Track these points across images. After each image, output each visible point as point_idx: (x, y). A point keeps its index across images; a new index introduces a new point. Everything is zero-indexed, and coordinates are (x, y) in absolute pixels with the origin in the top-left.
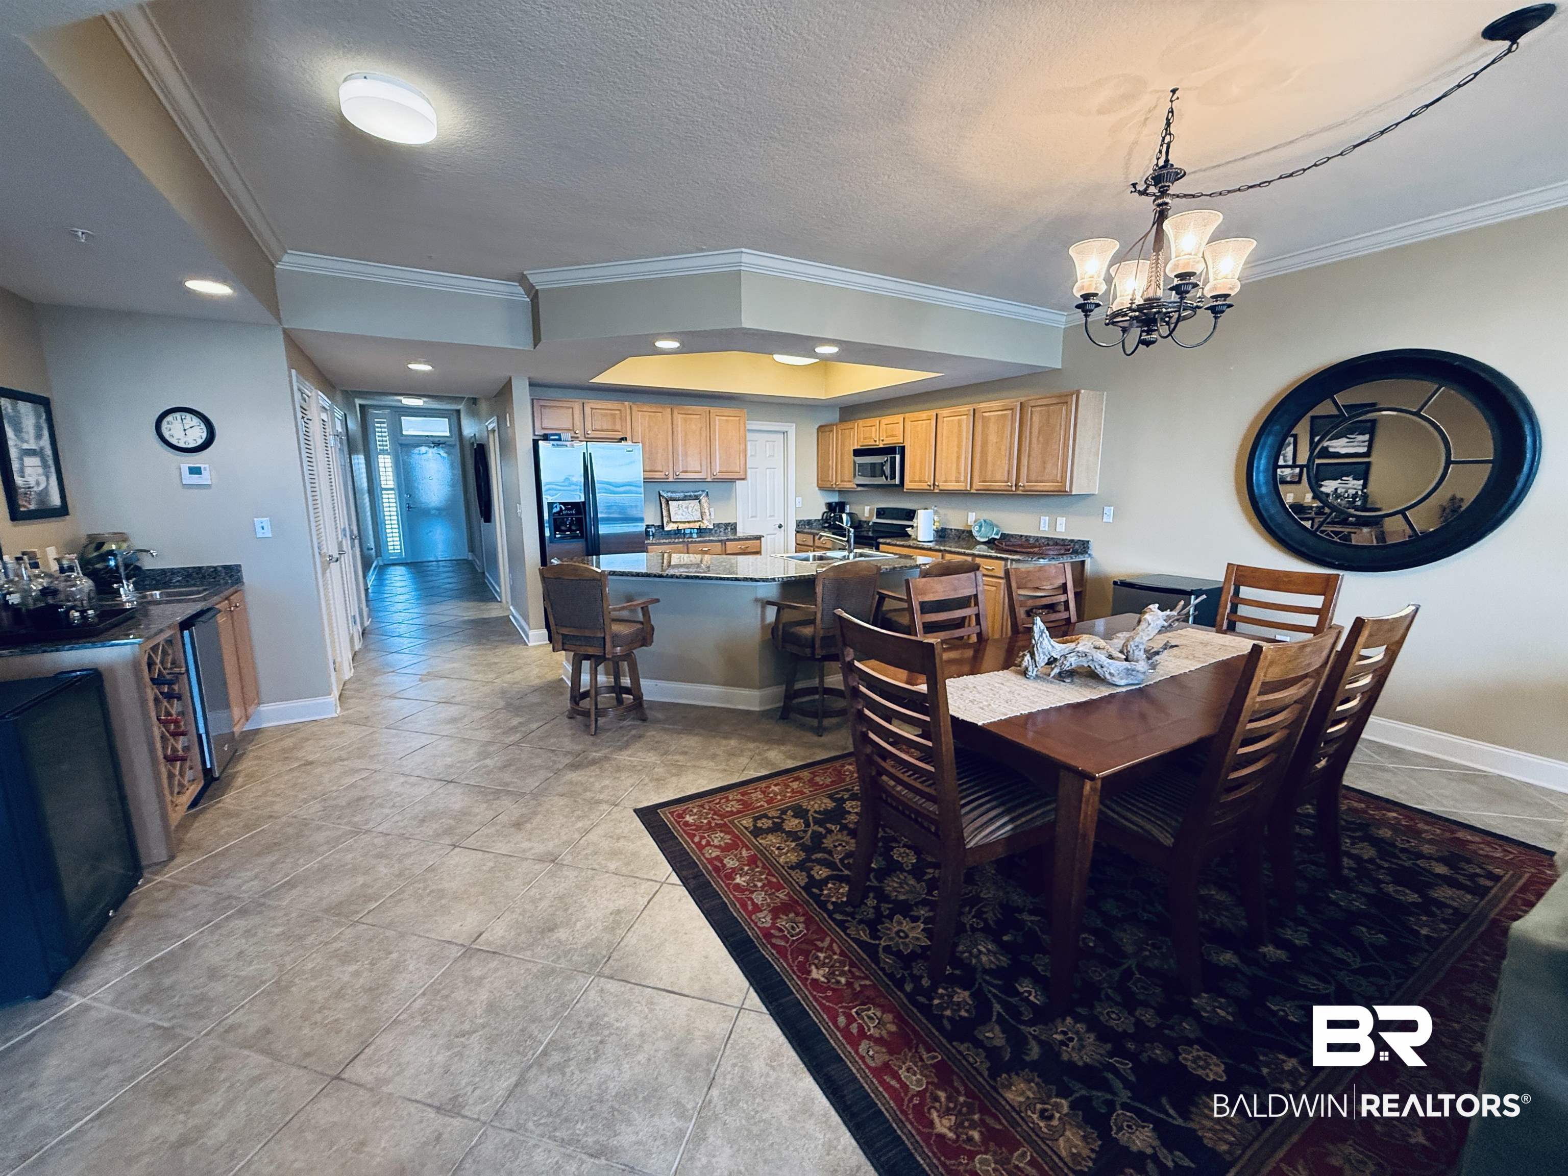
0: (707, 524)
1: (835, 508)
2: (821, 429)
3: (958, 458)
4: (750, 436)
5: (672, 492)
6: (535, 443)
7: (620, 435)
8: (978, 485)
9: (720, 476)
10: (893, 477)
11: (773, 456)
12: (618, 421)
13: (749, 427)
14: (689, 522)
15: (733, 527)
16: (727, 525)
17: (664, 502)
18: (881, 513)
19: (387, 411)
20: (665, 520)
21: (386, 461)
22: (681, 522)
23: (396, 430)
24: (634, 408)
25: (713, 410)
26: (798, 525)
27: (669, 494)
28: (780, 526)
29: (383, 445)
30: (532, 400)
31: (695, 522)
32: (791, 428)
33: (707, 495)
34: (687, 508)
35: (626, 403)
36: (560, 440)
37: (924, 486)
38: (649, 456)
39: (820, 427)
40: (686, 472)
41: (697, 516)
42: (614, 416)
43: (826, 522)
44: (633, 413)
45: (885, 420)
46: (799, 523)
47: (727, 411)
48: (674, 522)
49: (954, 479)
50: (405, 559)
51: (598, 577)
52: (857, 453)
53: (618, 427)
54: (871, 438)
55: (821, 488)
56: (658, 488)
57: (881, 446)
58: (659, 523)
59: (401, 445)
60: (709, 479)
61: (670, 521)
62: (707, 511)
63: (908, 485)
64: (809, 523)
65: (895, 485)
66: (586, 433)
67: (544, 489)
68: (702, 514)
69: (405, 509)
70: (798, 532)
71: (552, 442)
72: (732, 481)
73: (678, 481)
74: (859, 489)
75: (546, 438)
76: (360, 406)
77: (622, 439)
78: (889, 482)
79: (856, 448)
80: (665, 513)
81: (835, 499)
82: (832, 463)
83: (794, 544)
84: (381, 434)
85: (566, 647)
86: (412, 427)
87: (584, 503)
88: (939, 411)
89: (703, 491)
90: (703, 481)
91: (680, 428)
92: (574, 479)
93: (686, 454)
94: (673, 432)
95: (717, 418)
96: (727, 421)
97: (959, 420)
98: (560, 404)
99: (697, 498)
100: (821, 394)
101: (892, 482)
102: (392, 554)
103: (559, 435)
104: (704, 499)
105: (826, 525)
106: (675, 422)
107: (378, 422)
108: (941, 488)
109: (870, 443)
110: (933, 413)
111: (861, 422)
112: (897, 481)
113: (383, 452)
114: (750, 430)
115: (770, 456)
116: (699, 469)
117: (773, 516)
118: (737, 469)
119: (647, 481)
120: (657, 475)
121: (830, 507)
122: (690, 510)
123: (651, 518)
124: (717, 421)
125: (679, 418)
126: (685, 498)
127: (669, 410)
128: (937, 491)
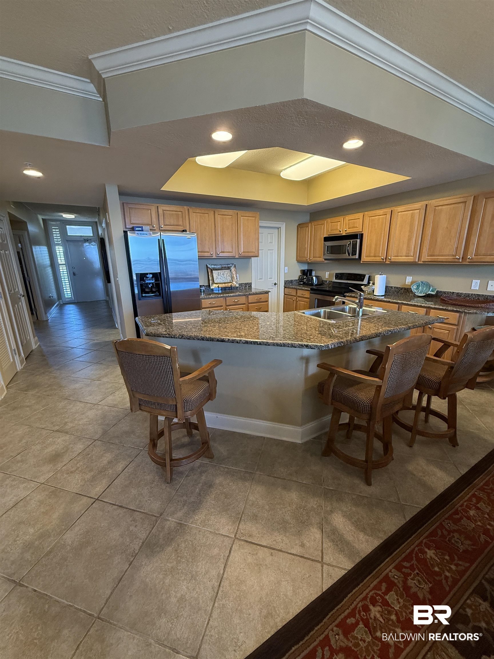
0: (235, 284)
1: (306, 273)
2: (300, 226)
3: (409, 240)
4: (261, 230)
5: (215, 265)
6: (125, 233)
7: (181, 228)
8: (425, 258)
9: (243, 254)
10: (354, 253)
11: (272, 243)
12: (181, 219)
13: (261, 224)
14: (224, 283)
15: (250, 285)
16: (246, 284)
17: (209, 271)
18: (339, 276)
19: (58, 223)
20: (211, 282)
21: (60, 249)
22: (220, 283)
23: (64, 233)
24: (191, 210)
25: (240, 213)
26: (285, 284)
27: (213, 266)
28: (275, 284)
29: (58, 241)
30: (123, 203)
31: (228, 283)
32: (283, 226)
33: (235, 266)
34: (223, 274)
35: (185, 207)
36: (142, 230)
37: (378, 259)
38: (201, 242)
39: (299, 224)
40: (223, 252)
41: (229, 279)
42: (177, 215)
43: (301, 281)
44: (190, 214)
45: (348, 218)
46: (286, 282)
47: (247, 213)
48: (216, 283)
49: (404, 254)
50: (74, 300)
51: (168, 354)
52: (326, 239)
53: (181, 223)
54: (337, 229)
55: (299, 261)
56: (205, 262)
57: (344, 234)
58: (207, 284)
59: (67, 241)
60: (237, 257)
61: (214, 283)
62: (235, 276)
63: (364, 258)
64: (291, 281)
65: (356, 259)
66: (160, 227)
67: (132, 263)
68: (232, 278)
69: (72, 275)
70: (285, 287)
71: (136, 232)
72: (249, 257)
73: (219, 258)
74: (326, 262)
75: (133, 229)
76: (43, 220)
77: (183, 231)
78: (351, 257)
79: (325, 236)
80: (210, 278)
81: (305, 267)
82: (307, 246)
83: (283, 294)
84: (56, 234)
85: (143, 408)
86: (73, 231)
87: (160, 273)
88: (392, 208)
89: (232, 264)
90: (234, 258)
91: (219, 224)
92: (153, 258)
93: (223, 241)
94: (215, 227)
95: (242, 217)
96: (248, 219)
97: (412, 213)
98: (142, 207)
99: (229, 268)
100: (304, 202)
101: (354, 257)
102: (68, 298)
103: (142, 227)
104: (233, 269)
105: (302, 283)
106: (216, 220)
107: (54, 229)
108: (392, 260)
109: (336, 233)
110: (388, 210)
111: (329, 220)
112: (357, 256)
113: (58, 245)
114: (260, 227)
115: (270, 242)
116: (231, 251)
117: (271, 278)
118: (254, 251)
119: (200, 258)
120: (206, 254)
121: (304, 272)
122: (225, 275)
123: (203, 281)
124: (242, 220)
125: (218, 218)
126: (221, 269)
127: (213, 212)
128: (387, 262)
